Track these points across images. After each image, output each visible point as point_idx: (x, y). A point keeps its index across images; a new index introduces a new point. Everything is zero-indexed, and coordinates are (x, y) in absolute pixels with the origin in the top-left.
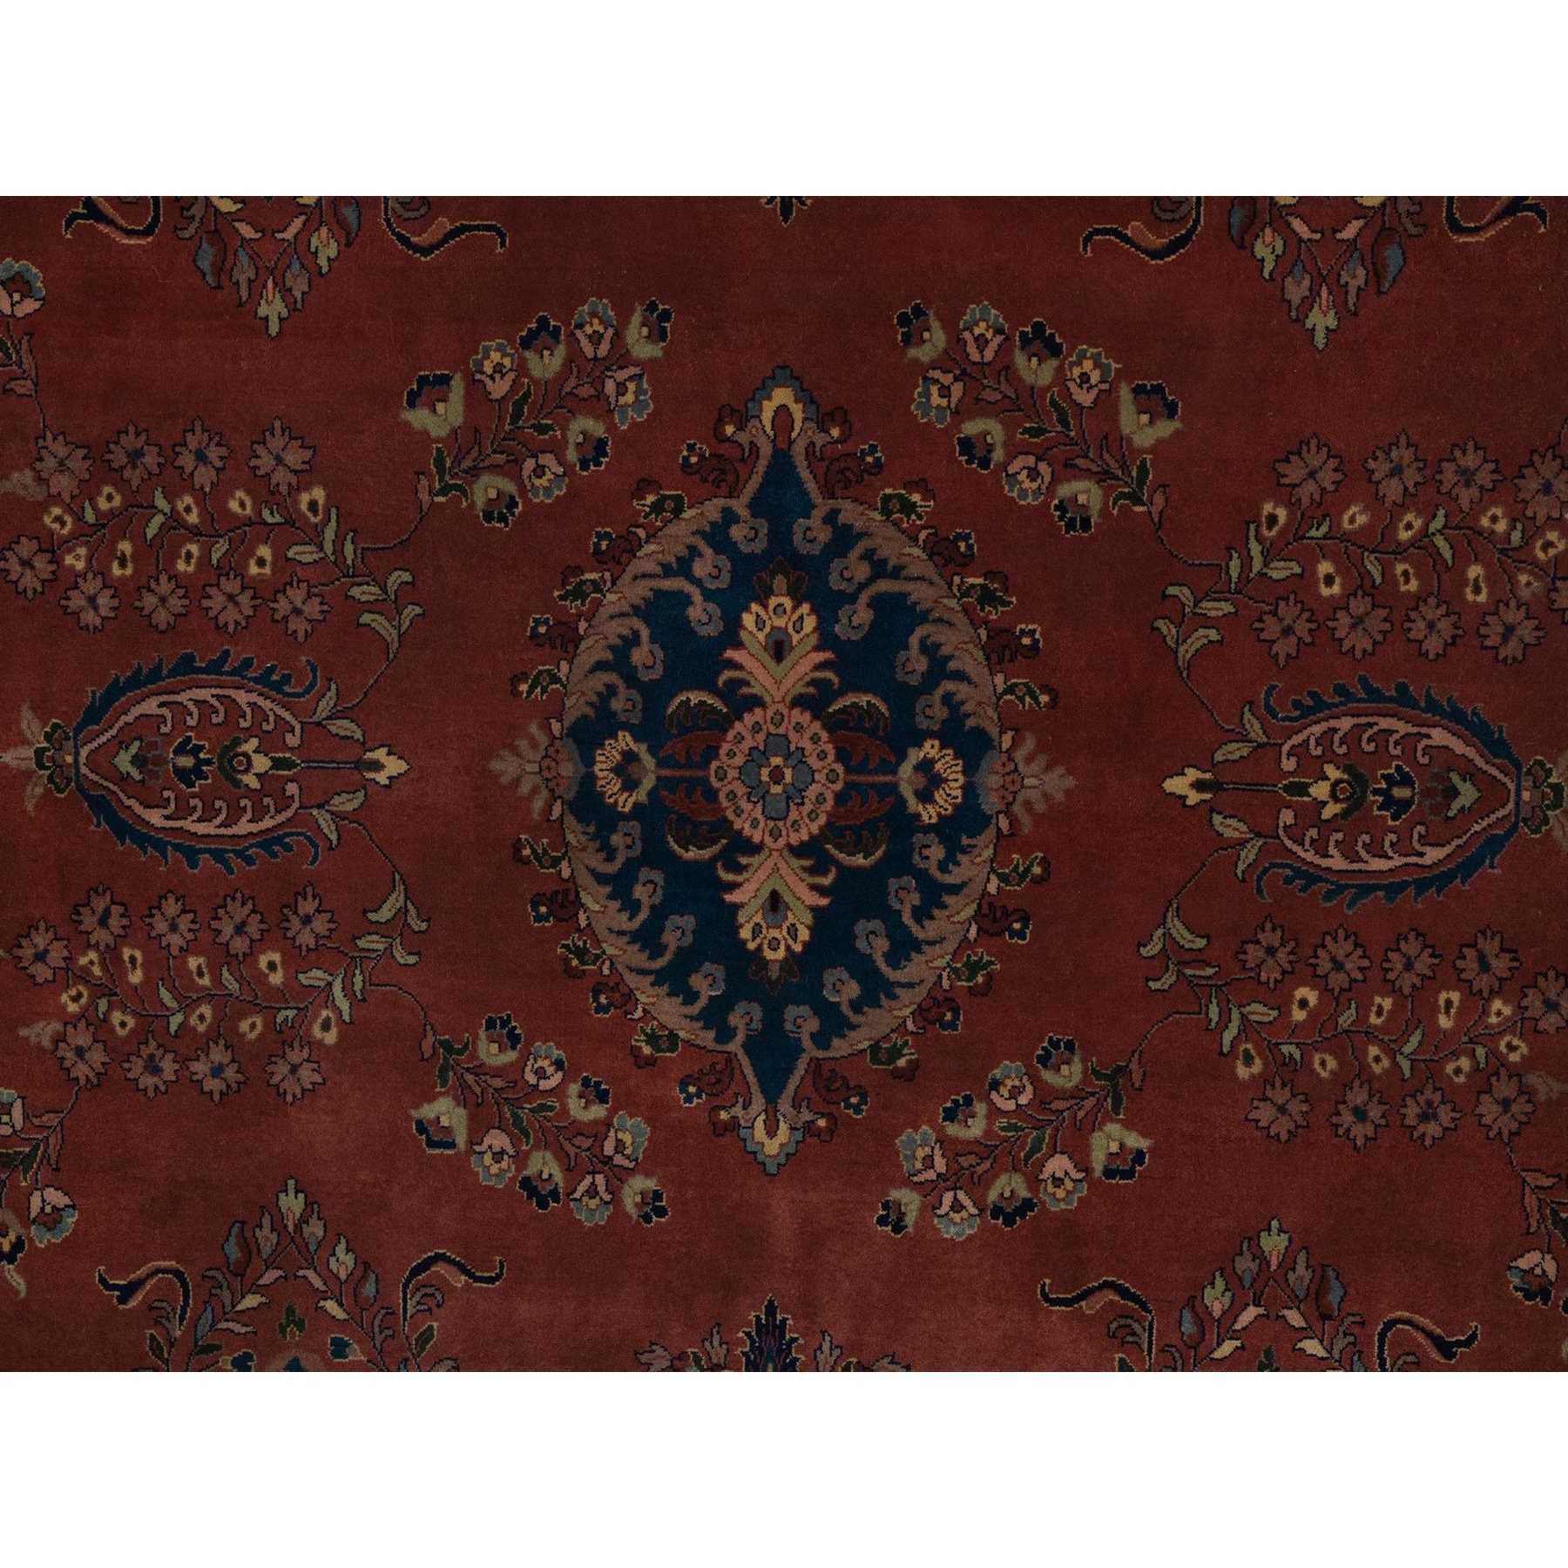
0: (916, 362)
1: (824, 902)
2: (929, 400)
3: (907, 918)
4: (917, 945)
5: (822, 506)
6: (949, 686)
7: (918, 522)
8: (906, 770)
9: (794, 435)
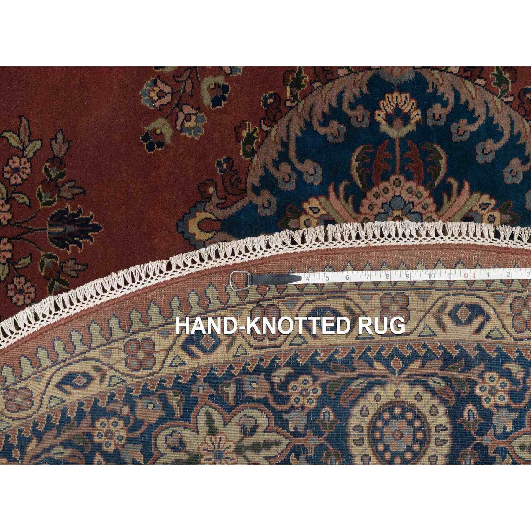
0: (173, 138)
1: (467, 185)
2: (193, 128)
3: (474, 128)
4: (490, 119)
5: (251, 197)
6: (345, 106)
7: (258, 131)
8: (393, 133)
9: (213, 218)
